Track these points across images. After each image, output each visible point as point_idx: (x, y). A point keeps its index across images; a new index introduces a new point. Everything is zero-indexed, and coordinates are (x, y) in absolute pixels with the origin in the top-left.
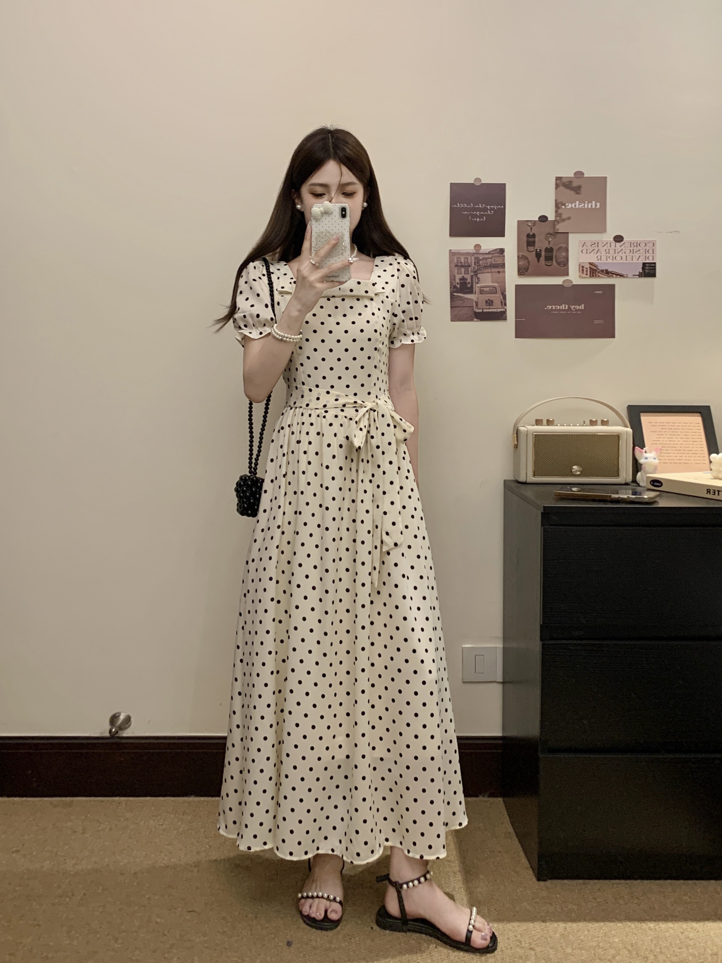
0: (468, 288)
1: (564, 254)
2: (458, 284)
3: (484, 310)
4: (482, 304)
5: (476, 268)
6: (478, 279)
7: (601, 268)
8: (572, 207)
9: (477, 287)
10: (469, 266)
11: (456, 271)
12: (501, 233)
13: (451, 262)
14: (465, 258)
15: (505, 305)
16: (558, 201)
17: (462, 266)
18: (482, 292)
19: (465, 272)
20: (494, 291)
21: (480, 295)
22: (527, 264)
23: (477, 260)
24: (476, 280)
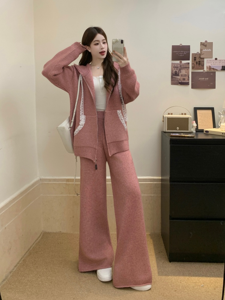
0: (177, 74)
1: (203, 63)
2: (174, 73)
3: (182, 82)
4: (182, 80)
5: (180, 68)
7: (212, 67)
8: (204, 51)
11: (173, 69)
12: (189, 59)
15: (189, 80)
16: (201, 49)
17: (176, 67)
20: (185, 75)
21: (181, 77)
24: (180, 72)
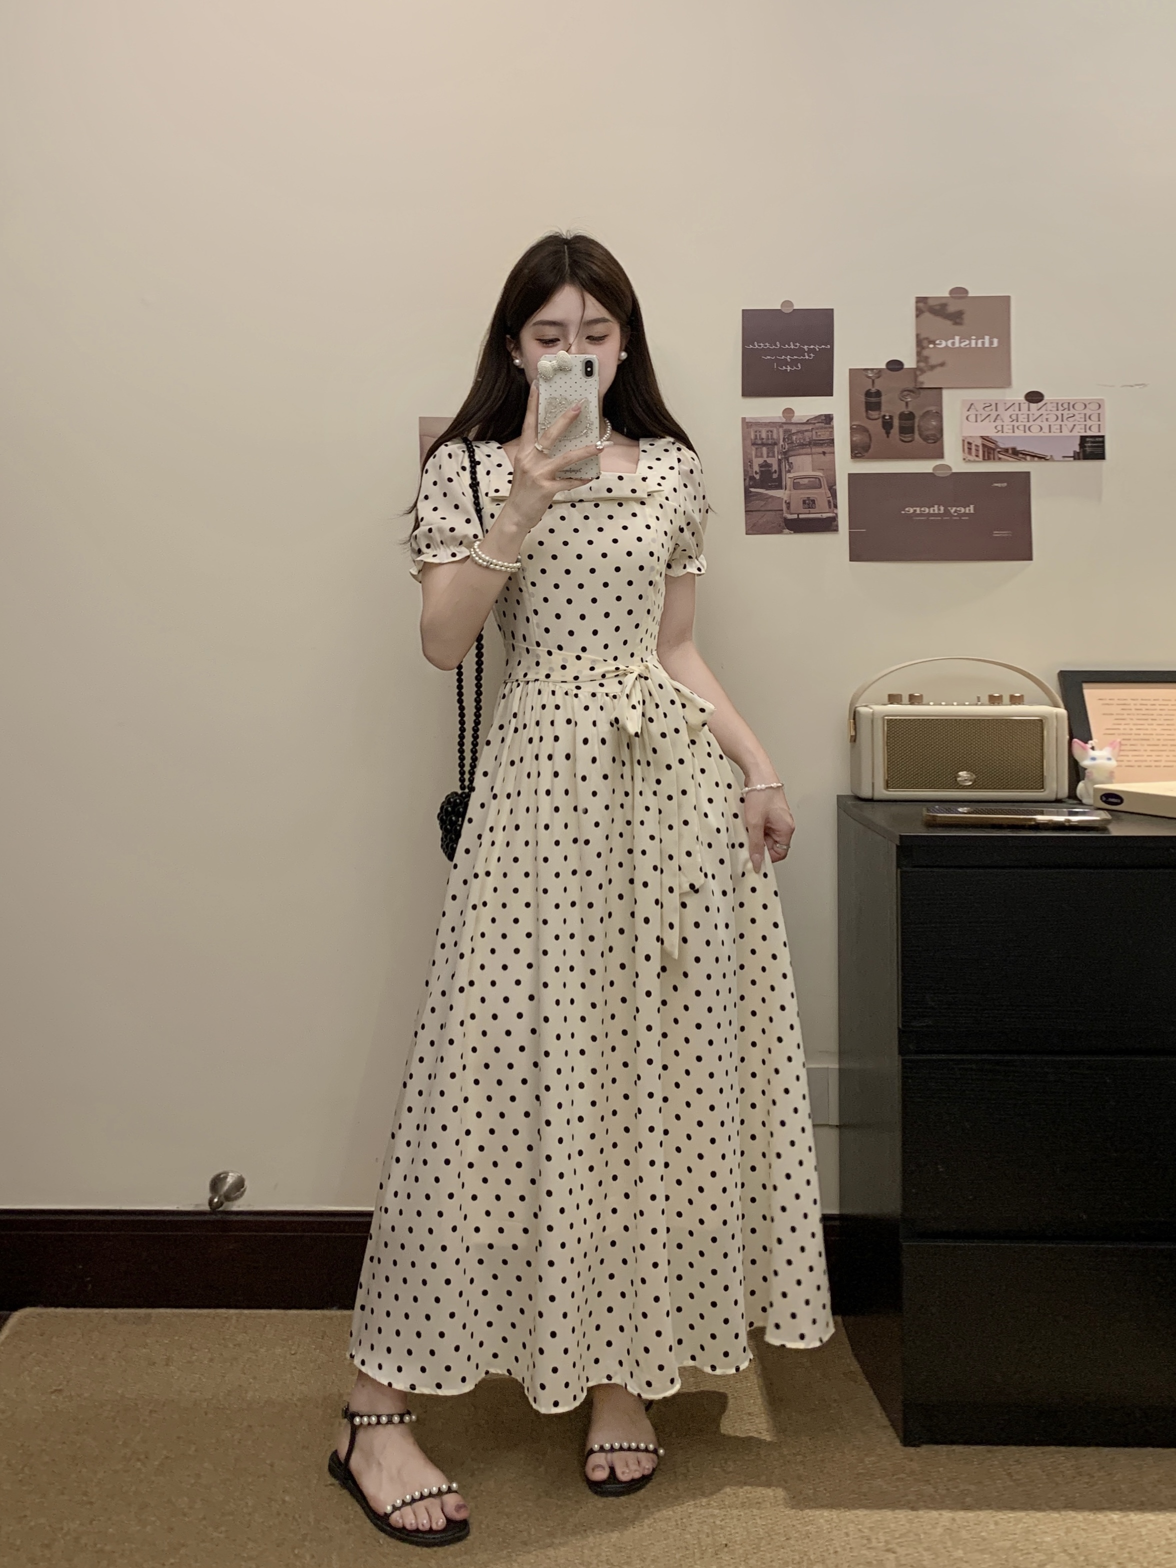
0: (775, 480)
1: (934, 423)
2: (756, 473)
3: (801, 516)
4: (797, 506)
5: (787, 447)
6: (790, 464)
7: (1003, 445)
8: (947, 346)
9: (788, 478)
10: (775, 444)
11: (754, 453)
12: (826, 390)
13: (744, 439)
14: (768, 432)
15: (836, 506)
16: (922, 336)
17: (763, 444)
18: (796, 486)
19: (768, 453)
20: (816, 484)
21: (794, 492)
22: (868, 441)
23: (788, 435)
24: (787, 466)
